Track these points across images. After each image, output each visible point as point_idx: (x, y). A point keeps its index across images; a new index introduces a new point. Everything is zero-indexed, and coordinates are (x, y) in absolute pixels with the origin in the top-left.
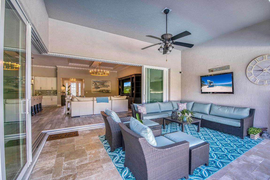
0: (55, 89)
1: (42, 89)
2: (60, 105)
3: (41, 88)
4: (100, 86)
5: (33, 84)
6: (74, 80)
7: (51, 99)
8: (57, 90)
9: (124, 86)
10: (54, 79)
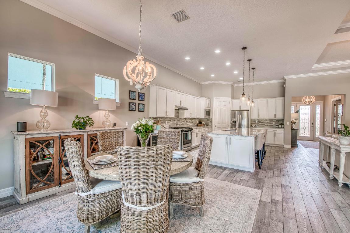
0: (280, 116)
1: (260, 117)
2: (289, 146)
3: (259, 115)
5: (249, 111)
6: (312, 100)
7: (273, 134)
8: (283, 118)
10: (280, 100)
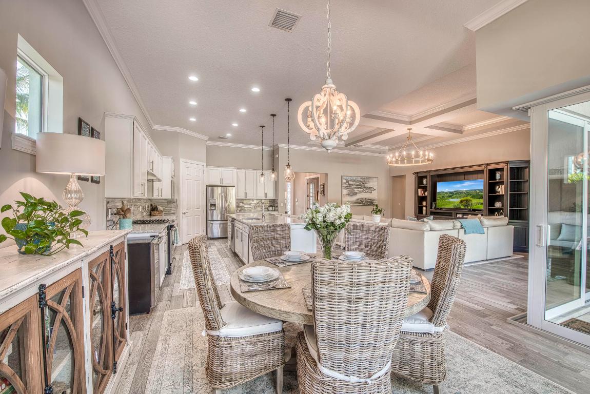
1: (248, 197)
4: (358, 190)
5: (234, 186)
9: (438, 191)
